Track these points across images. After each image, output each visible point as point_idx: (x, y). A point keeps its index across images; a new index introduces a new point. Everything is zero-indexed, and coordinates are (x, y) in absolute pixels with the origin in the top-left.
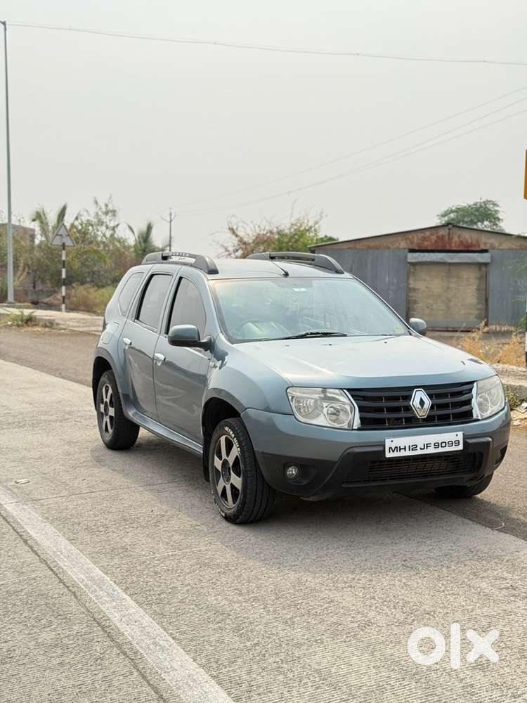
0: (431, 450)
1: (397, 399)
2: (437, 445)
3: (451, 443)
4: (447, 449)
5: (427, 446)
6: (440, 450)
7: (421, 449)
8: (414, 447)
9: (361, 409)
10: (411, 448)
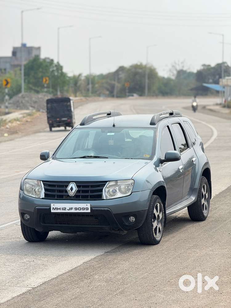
0: (73, 211)
1: (62, 186)
2: (76, 209)
3: (84, 209)
4: (82, 211)
5: (71, 209)
6: (78, 211)
7: (68, 210)
8: (65, 209)
9: (46, 190)
10: (63, 209)
